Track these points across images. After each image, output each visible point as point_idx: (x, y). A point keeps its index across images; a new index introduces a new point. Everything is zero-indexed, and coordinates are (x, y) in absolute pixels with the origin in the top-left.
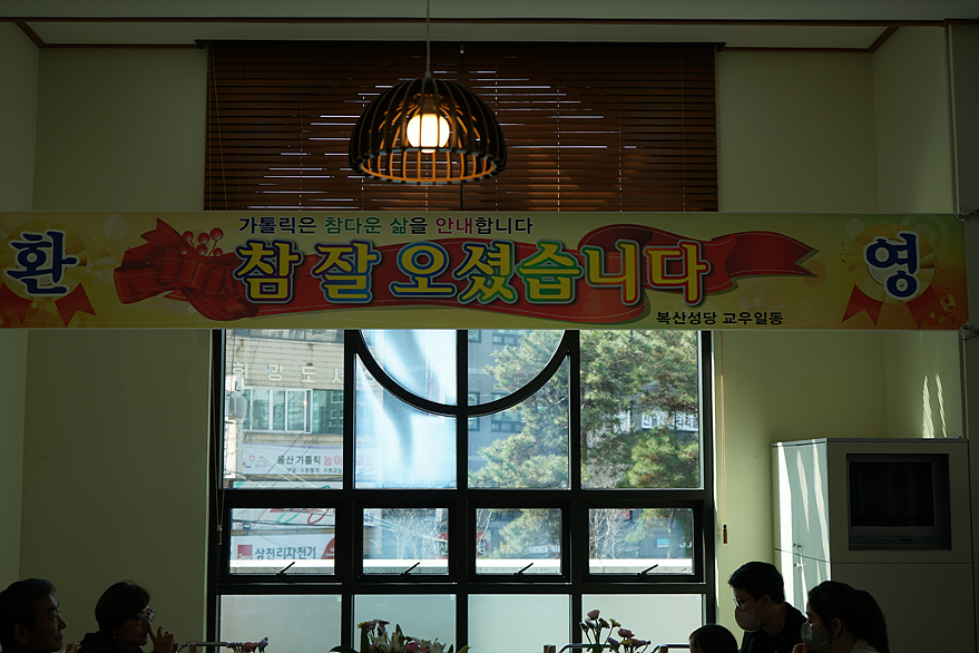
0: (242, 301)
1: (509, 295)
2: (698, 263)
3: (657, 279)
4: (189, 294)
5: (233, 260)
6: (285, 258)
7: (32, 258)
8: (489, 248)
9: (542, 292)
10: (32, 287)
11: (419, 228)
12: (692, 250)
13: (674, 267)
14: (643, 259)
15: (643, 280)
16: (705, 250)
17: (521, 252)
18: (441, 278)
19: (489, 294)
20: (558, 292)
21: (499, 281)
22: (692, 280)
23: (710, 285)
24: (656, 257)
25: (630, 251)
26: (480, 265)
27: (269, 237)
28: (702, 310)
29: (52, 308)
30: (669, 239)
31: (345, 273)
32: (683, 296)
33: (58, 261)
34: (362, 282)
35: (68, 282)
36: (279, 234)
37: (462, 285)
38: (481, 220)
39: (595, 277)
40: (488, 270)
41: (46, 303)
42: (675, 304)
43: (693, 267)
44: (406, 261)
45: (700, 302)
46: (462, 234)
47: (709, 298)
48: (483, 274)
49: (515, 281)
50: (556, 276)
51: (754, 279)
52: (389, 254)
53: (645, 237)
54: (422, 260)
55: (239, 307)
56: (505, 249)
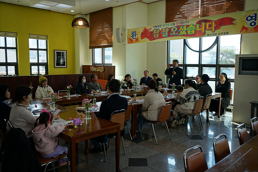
0: (153, 38)
1: (185, 34)
2: (214, 25)
3: (207, 28)
4: (148, 38)
5: (152, 32)
6: (158, 31)
7: (133, 35)
8: (183, 26)
9: (190, 32)
10: (133, 39)
11: (174, 24)
12: (213, 22)
13: (210, 26)
14: (205, 25)
15: (205, 29)
16: (216, 22)
17: (188, 26)
18: (177, 32)
19: (183, 33)
20: (192, 32)
21: (184, 31)
22: (213, 28)
23: (216, 28)
24: (208, 24)
25: (203, 24)
26: (182, 29)
27: (156, 28)
28: (214, 33)
29: (135, 41)
30: (210, 21)
31: (165, 33)
32: (211, 31)
33: (135, 35)
34: (167, 34)
35: (136, 38)
36: (158, 28)
37: (179, 33)
38: (182, 22)
39: (198, 29)
40: (182, 30)
41: (134, 40)
42: (210, 32)
43: (213, 25)
44: (172, 30)
45: (214, 31)
46: (180, 25)
47: (216, 31)
48: (182, 31)
49: (186, 31)
50: (192, 30)
51: (224, 26)
52: (170, 29)
53: (206, 21)
54: (174, 29)
55: (153, 39)
56: (185, 26)
